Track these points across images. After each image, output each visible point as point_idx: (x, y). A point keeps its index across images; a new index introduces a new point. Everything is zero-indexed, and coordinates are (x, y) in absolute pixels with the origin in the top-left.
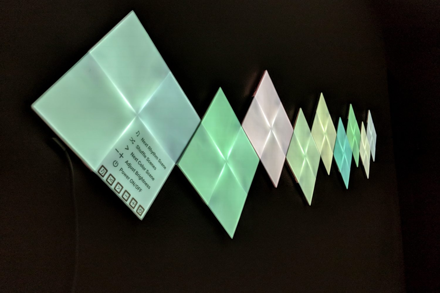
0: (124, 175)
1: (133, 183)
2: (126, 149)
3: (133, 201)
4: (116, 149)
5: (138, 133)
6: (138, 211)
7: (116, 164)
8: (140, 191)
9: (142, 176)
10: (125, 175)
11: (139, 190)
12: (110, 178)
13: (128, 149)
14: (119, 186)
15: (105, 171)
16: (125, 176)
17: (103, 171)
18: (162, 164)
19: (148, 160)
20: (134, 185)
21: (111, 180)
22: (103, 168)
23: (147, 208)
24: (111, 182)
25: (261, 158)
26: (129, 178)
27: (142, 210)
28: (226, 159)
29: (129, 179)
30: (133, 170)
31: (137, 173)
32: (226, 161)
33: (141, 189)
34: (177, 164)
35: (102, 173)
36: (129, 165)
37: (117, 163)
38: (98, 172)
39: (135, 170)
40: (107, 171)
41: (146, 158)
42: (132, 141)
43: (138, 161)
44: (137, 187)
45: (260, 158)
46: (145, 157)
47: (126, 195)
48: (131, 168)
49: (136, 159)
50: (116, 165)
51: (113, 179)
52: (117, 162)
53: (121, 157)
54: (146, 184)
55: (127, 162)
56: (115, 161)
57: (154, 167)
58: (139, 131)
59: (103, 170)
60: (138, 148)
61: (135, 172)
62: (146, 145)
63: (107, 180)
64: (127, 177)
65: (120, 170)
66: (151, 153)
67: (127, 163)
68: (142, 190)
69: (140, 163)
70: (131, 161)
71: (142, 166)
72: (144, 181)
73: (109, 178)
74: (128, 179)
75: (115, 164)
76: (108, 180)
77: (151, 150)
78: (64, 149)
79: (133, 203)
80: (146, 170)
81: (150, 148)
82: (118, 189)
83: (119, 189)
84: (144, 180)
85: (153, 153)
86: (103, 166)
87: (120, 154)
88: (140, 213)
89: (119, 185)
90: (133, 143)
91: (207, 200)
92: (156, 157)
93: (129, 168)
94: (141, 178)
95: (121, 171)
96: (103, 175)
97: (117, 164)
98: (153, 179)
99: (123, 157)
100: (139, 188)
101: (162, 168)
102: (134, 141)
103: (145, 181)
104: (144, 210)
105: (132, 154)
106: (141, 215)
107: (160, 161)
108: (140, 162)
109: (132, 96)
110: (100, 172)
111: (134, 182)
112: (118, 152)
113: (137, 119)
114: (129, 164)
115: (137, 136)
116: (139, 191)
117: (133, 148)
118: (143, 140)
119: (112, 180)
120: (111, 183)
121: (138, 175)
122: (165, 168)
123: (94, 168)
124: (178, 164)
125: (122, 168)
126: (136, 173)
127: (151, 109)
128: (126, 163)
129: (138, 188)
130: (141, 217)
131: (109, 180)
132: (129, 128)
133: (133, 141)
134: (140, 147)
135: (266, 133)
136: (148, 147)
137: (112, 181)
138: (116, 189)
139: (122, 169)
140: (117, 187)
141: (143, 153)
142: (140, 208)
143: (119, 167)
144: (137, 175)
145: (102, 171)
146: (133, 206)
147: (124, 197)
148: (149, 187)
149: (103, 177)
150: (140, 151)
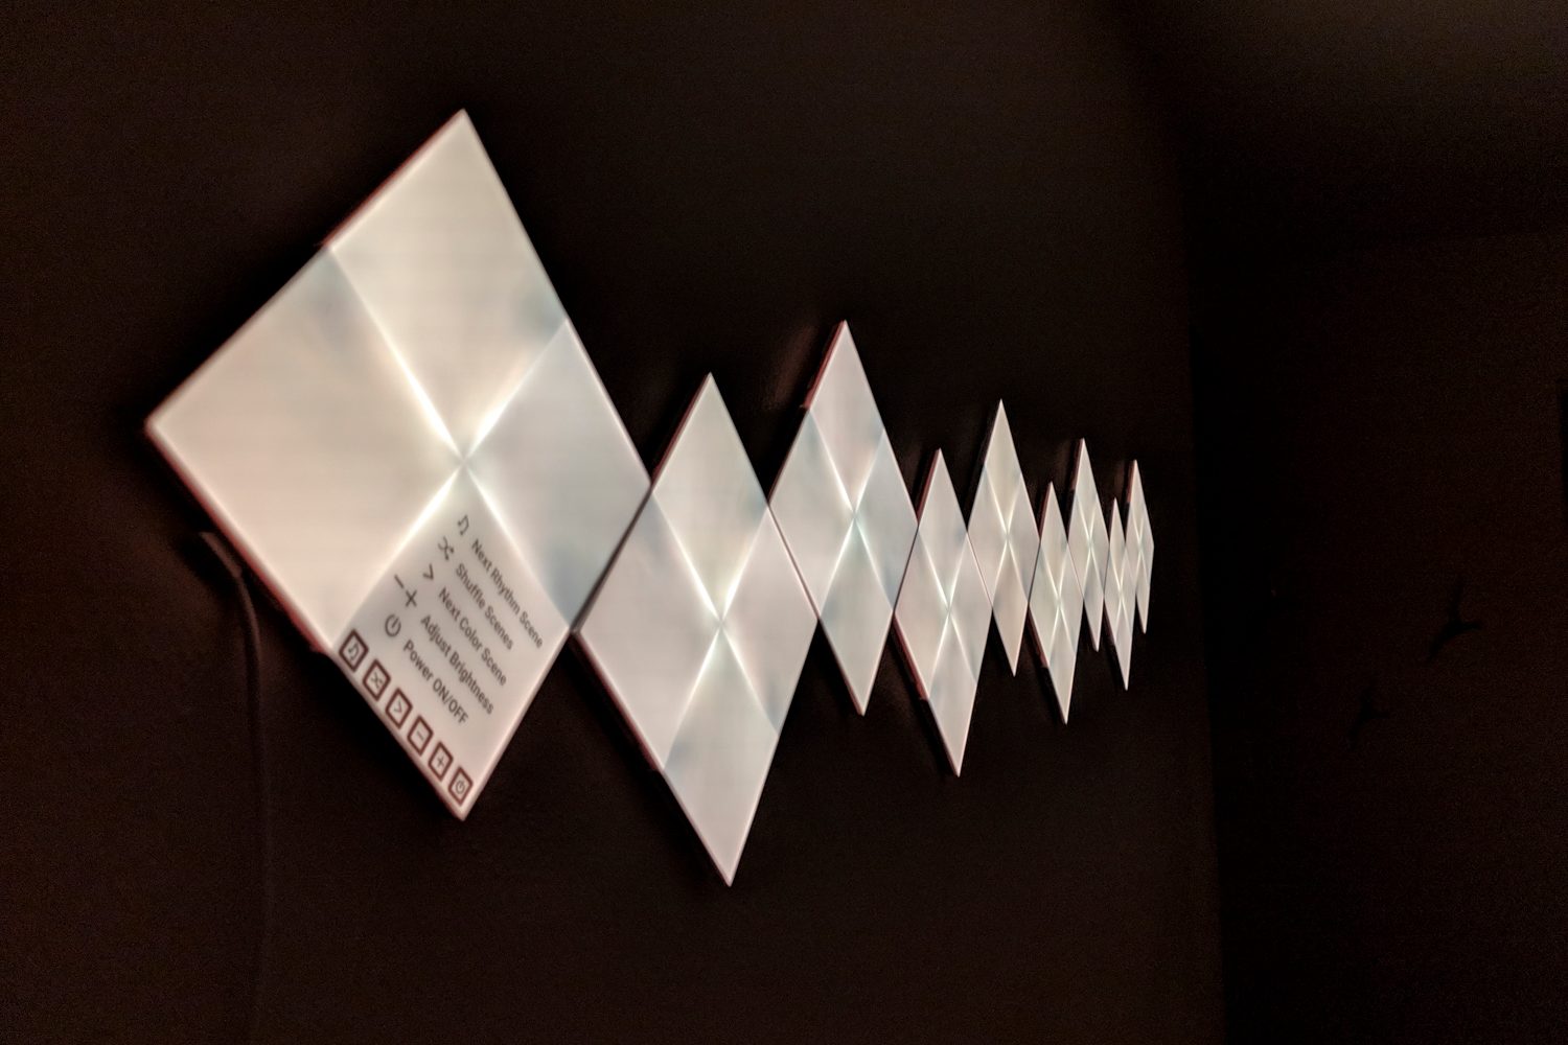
0: (417, 665)
1: (442, 691)
2: (425, 575)
3: (441, 753)
4: (397, 578)
5: (464, 525)
6: (454, 788)
7: (393, 626)
8: (462, 718)
9: (468, 668)
10: (420, 664)
11: (458, 717)
12: (376, 674)
13: (431, 577)
14: (399, 703)
15: (361, 650)
16: (420, 668)
18: (531, 630)
19: (490, 615)
20: (444, 698)
21: (376, 680)
22: (354, 641)
23: (480, 778)
24: (378, 687)
25: (824, 613)
26: (431, 675)
27: (466, 784)
28: (721, 615)
29: (432, 680)
30: (444, 647)
31: (455, 660)
32: (720, 624)
33: (465, 714)
34: (575, 631)
35: (352, 658)
36: (433, 632)
37: (397, 624)
38: (340, 653)
39: (449, 648)
40: (366, 650)
41: (485, 608)
42: (446, 551)
43: (459, 619)
44: (453, 706)
45: (820, 613)
46: (481, 603)
47: (418, 733)
48: (438, 641)
49: (455, 612)
50: (391, 630)
51: (383, 679)
52: (397, 620)
53: (411, 604)
54: (481, 696)
55: (426, 621)
56: (393, 617)
57: (505, 638)
58: (466, 518)
59: (356, 646)
60: (461, 572)
61: (450, 654)
62: (486, 563)
63: (364, 681)
64: (426, 673)
65: (407, 646)
66: (500, 593)
68: (467, 717)
69: (464, 625)
70: (440, 616)
71: (471, 635)
72: (474, 686)
73: (372, 676)
74: (427, 680)
76: (369, 682)
77: (499, 580)
78: (236, 572)
79: (440, 762)
80: (481, 650)
81: (496, 576)
82: (395, 711)
83: (400, 710)
84: (475, 683)
85: (506, 593)
86: (354, 634)
87: (407, 593)
88: (459, 793)
89: (399, 698)
90: (447, 558)
91: (660, 756)
92: (515, 606)
93: (431, 640)
94: (466, 677)
95: (408, 653)
96: (354, 663)
97: (396, 627)
98: (502, 680)
99: (415, 604)
100: (460, 708)
101: (531, 642)
102: (452, 550)
103: (477, 688)
104: (471, 783)
105: (444, 596)
106: (460, 802)
107: (524, 621)
108: (465, 622)
109: (451, 395)
110: (346, 653)
111: (444, 689)
112: (402, 585)
113: (463, 478)
114: (432, 626)
115: (462, 533)
116: (460, 721)
117: (445, 575)
118: (477, 547)
119: (381, 681)
120: (376, 691)
121: (459, 664)
122: (539, 643)
123: (328, 638)
124: (579, 631)
125: (410, 642)
126: (453, 657)
127: (507, 442)
128: (424, 625)
129: (457, 711)
130: (462, 810)
131: (372, 680)
132: (436, 507)
133: (448, 552)
134: (467, 572)
135: (839, 532)
136: (491, 570)
137: (380, 685)
138: (391, 711)
140: (395, 705)
141: (475, 591)
142: (461, 777)
143: (401, 640)
144: (454, 664)
145: (350, 651)
146: (440, 770)
147: (415, 737)
148: (488, 707)
149: (354, 668)
150: (467, 583)
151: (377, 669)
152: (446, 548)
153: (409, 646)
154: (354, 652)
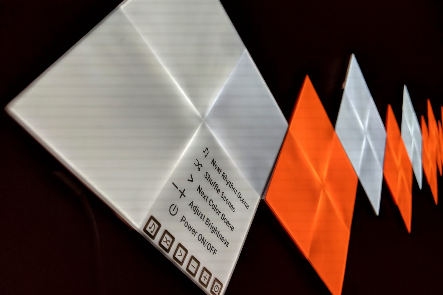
0: (188, 229)
1: (202, 240)
2: (189, 180)
3: (205, 273)
4: (173, 184)
5: (206, 152)
6: (213, 290)
8: (214, 252)
9: (215, 225)
10: (190, 228)
11: (212, 252)
12: (166, 238)
13: (192, 181)
14: (180, 251)
15: (157, 226)
16: (190, 230)
17: (153, 227)
18: (243, 201)
19: (223, 197)
20: (204, 244)
21: (167, 241)
22: (152, 222)
23: (226, 280)
24: (168, 245)
26: (196, 232)
27: (219, 286)
29: (197, 235)
30: (202, 217)
31: (208, 222)
32: (323, 186)
33: (215, 250)
34: (263, 199)
35: (152, 232)
36: (195, 209)
37: (176, 209)
38: (145, 230)
39: (204, 217)
40: (160, 225)
41: (220, 193)
42: (198, 165)
43: (208, 200)
44: (209, 247)
45: (358, 176)
46: (218, 190)
47: (192, 265)
48: (198, 214)
49: (205, 197)
50: (173, 213)
51: (171, 239)
52: (176, 206)
53: (183, 196)
54: (222, 239)
55: (191, 204)
56: (174, 205)
57: (231, 206)
58: (207, 148)
59: (154, 224)
60: (207, 177)
61: (205, 219)
62: (219, 170)
63: (160, 244)
64: (194, 232)
65: (182, 219)
66: (227, 185)
67: (192, 206)
68: (217, 251)
69: (211, 203)
70: (198, 200)
71: (215, 208)
72: (218, 234)
73: (164, 239)
74: (195, 235)
75: (173, 210)
76: (163, 243)
77: (226, 178)
79: (205, 278)
80: (221, 215)
81: (224, 176)
82: (178, 256)
83: (181, 255)
84: (219, 232)
85: (229, 183)
86: (152, 218)
87: (180, 191)
88: (216, 292)
90: (199, 170)
91: (306, 251)
92: (234, 190)
93: (195, 214)
94: (214, 230)
95: (183, 223)
96: (153, 234)
98: (232, 228)
99: (185, 196)
100: (213, 247)
101: (243, 206)
102: (202, 166)
103: (220, 234)
104: (222, 285)
105: (199, 189)
107: (239, 196)
108: (211, 201)
110: (148, 229)
111: (204, 238)
112: (177, 188)
113: (204, 127)
114: (195, 206)
115: (206, 156)
117: (200, 180)
118: (213, 162)
119: (169, 242)
120: (167, 247)
121: (210, 224)
122: (247, 206)
124: (265, 198)
125: (183, 217)
126: (207, 221)
128: (190, 207)
129: (212, 250)
131: (164, 241)
132: (191, 144)
133: (200, 166)
134: (210, 175)
136: (222, 173)
137: (169, 244)
138: (176, 256)
139: (184, 219)
140: (178, 253)
141: (215, 185)
142: (216, 283)
143: (179, 216)
144: (207, 225)
145: (150, 228)
146: (205, 282)
147: (191, 268)
148: (226, 243)
149: (153, 237)
150: (210, 181)
151: (166, 235)
152: (199, 165)
153: (183, 219)
154: (152, 229)
